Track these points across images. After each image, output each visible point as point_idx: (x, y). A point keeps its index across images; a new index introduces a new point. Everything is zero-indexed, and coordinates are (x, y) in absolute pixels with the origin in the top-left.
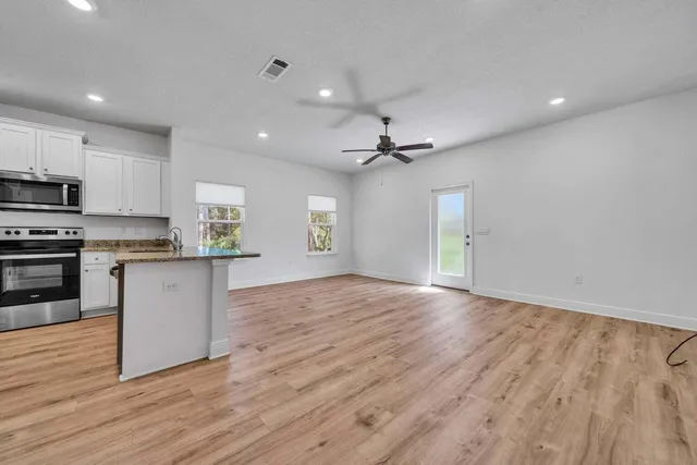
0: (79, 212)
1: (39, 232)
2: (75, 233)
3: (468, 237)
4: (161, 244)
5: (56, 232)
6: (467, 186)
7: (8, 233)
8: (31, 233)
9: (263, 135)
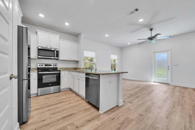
0: (58, 59)
1: (47, 65)
2: (56, 65)
3: (169, 67)
4: (76, 69)
5: (51, 65)
6: (168, 51)
7: (40, 65)
8: (45, 65)
9: (107, 35)
